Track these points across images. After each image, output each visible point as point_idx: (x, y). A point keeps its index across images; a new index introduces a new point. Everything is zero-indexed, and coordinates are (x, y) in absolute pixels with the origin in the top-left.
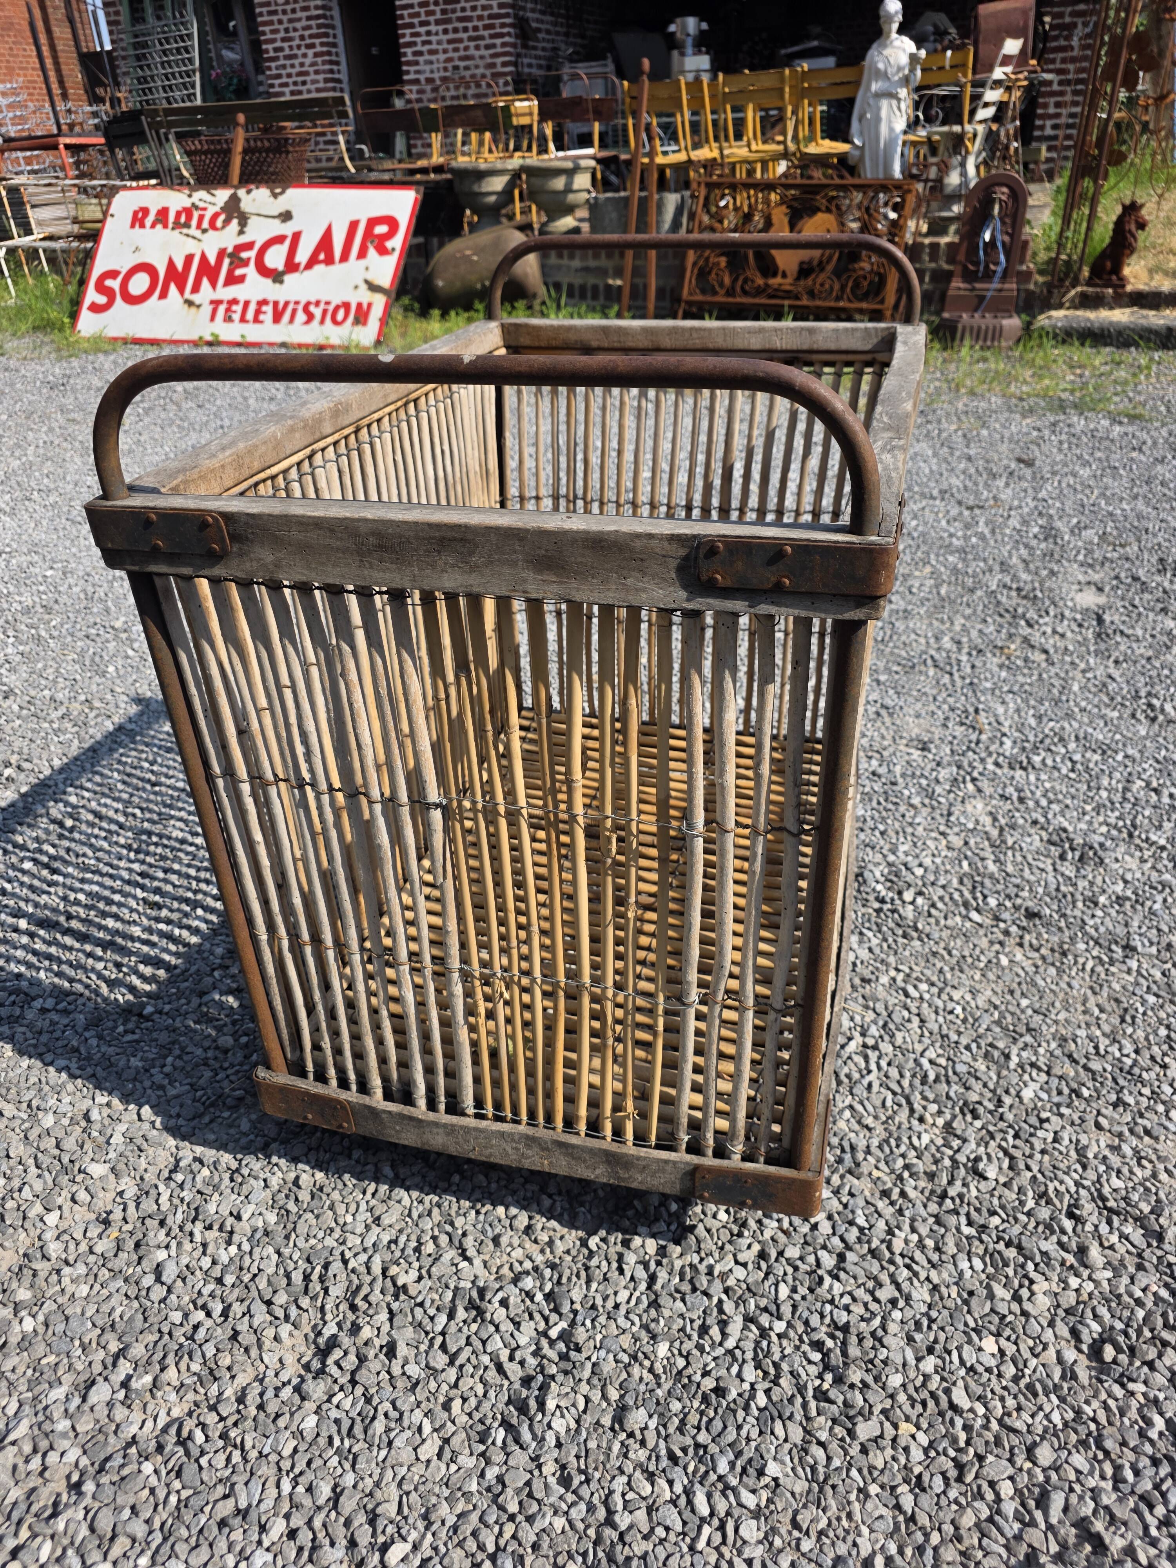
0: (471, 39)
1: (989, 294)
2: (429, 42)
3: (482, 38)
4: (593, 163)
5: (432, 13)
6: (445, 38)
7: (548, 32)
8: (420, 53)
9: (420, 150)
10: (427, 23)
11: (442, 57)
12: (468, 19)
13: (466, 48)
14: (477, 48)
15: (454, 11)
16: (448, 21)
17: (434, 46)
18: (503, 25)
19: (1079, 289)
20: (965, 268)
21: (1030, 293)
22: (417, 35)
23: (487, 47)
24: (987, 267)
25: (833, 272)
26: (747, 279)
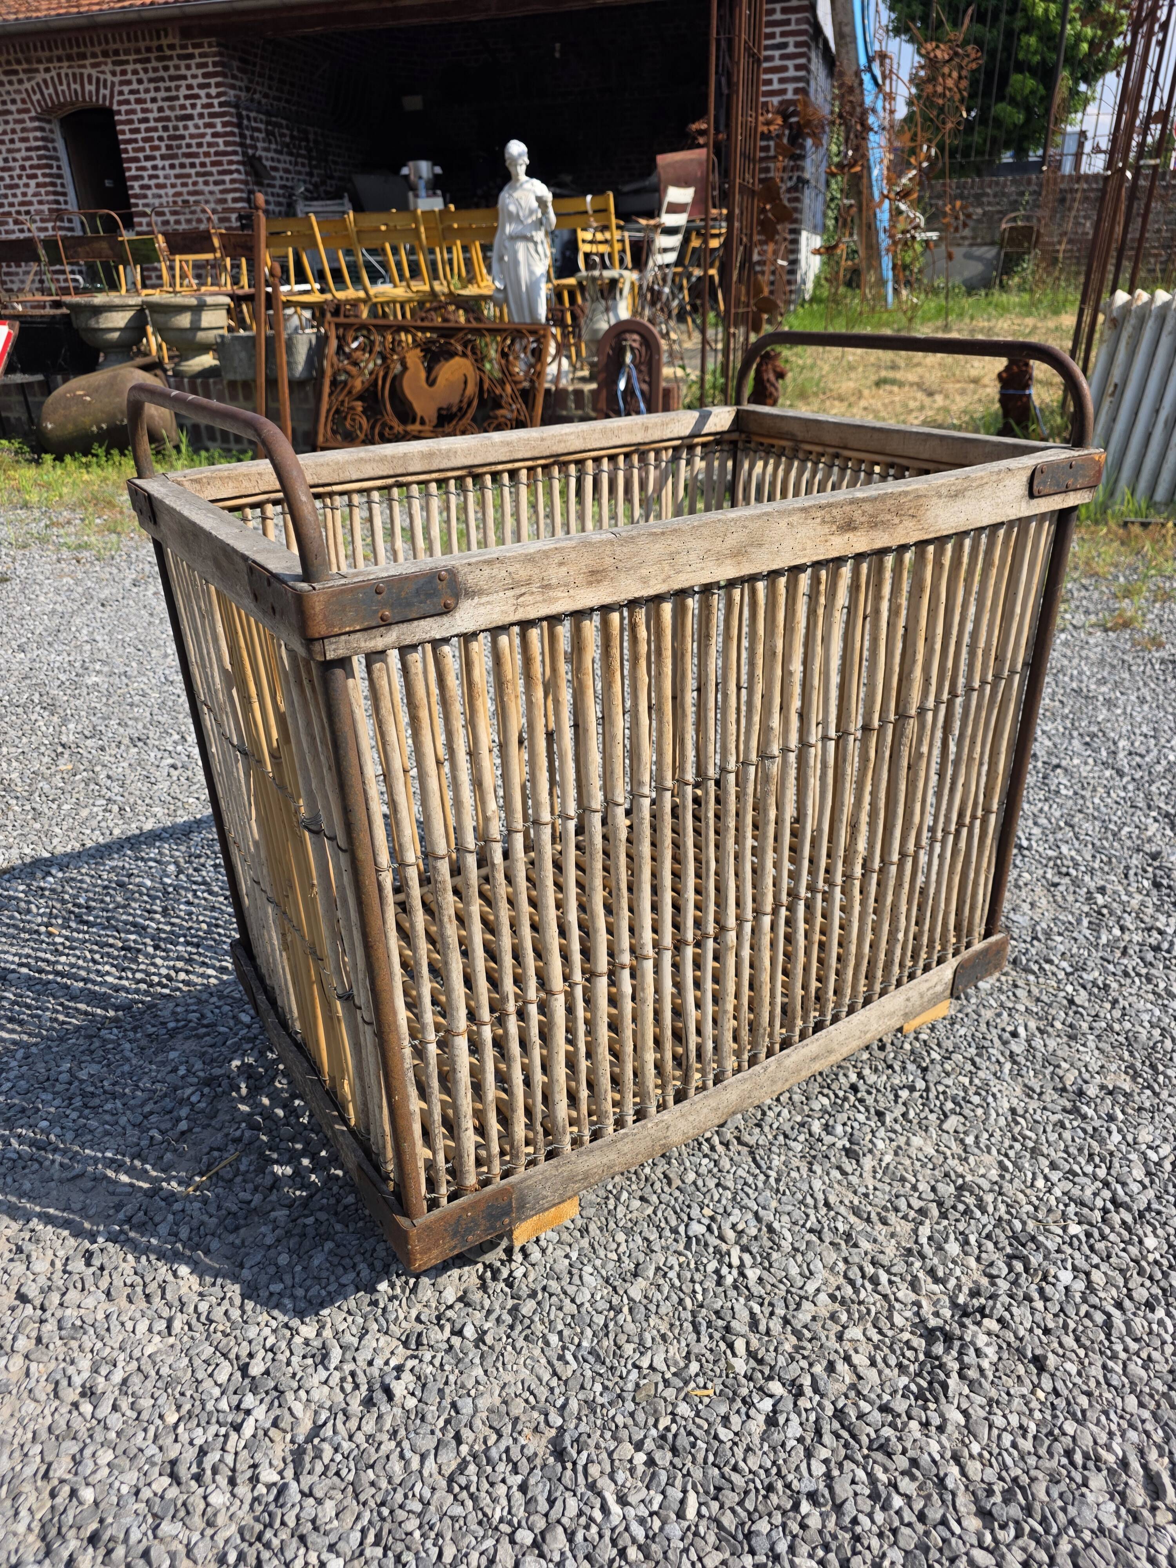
0: (198, 174)
2: (157, 177)
3: (211, 174)
4: (227, 300)
5: (158, 148)
6: (172, 172)
7: (286, 171)
8: (148, 187)
9: (154, 281)
10: (153, 158)
11: (171, 191)
12: (195, 155)
13: (195, 184)
14: (206, 183)
15: (179, 147)
16: (174, 156)
17: (161, 181)
18: (230, 163)
22: (144, 169)
23: (216, 183)
25: (474, 419)
26: (384, 425)
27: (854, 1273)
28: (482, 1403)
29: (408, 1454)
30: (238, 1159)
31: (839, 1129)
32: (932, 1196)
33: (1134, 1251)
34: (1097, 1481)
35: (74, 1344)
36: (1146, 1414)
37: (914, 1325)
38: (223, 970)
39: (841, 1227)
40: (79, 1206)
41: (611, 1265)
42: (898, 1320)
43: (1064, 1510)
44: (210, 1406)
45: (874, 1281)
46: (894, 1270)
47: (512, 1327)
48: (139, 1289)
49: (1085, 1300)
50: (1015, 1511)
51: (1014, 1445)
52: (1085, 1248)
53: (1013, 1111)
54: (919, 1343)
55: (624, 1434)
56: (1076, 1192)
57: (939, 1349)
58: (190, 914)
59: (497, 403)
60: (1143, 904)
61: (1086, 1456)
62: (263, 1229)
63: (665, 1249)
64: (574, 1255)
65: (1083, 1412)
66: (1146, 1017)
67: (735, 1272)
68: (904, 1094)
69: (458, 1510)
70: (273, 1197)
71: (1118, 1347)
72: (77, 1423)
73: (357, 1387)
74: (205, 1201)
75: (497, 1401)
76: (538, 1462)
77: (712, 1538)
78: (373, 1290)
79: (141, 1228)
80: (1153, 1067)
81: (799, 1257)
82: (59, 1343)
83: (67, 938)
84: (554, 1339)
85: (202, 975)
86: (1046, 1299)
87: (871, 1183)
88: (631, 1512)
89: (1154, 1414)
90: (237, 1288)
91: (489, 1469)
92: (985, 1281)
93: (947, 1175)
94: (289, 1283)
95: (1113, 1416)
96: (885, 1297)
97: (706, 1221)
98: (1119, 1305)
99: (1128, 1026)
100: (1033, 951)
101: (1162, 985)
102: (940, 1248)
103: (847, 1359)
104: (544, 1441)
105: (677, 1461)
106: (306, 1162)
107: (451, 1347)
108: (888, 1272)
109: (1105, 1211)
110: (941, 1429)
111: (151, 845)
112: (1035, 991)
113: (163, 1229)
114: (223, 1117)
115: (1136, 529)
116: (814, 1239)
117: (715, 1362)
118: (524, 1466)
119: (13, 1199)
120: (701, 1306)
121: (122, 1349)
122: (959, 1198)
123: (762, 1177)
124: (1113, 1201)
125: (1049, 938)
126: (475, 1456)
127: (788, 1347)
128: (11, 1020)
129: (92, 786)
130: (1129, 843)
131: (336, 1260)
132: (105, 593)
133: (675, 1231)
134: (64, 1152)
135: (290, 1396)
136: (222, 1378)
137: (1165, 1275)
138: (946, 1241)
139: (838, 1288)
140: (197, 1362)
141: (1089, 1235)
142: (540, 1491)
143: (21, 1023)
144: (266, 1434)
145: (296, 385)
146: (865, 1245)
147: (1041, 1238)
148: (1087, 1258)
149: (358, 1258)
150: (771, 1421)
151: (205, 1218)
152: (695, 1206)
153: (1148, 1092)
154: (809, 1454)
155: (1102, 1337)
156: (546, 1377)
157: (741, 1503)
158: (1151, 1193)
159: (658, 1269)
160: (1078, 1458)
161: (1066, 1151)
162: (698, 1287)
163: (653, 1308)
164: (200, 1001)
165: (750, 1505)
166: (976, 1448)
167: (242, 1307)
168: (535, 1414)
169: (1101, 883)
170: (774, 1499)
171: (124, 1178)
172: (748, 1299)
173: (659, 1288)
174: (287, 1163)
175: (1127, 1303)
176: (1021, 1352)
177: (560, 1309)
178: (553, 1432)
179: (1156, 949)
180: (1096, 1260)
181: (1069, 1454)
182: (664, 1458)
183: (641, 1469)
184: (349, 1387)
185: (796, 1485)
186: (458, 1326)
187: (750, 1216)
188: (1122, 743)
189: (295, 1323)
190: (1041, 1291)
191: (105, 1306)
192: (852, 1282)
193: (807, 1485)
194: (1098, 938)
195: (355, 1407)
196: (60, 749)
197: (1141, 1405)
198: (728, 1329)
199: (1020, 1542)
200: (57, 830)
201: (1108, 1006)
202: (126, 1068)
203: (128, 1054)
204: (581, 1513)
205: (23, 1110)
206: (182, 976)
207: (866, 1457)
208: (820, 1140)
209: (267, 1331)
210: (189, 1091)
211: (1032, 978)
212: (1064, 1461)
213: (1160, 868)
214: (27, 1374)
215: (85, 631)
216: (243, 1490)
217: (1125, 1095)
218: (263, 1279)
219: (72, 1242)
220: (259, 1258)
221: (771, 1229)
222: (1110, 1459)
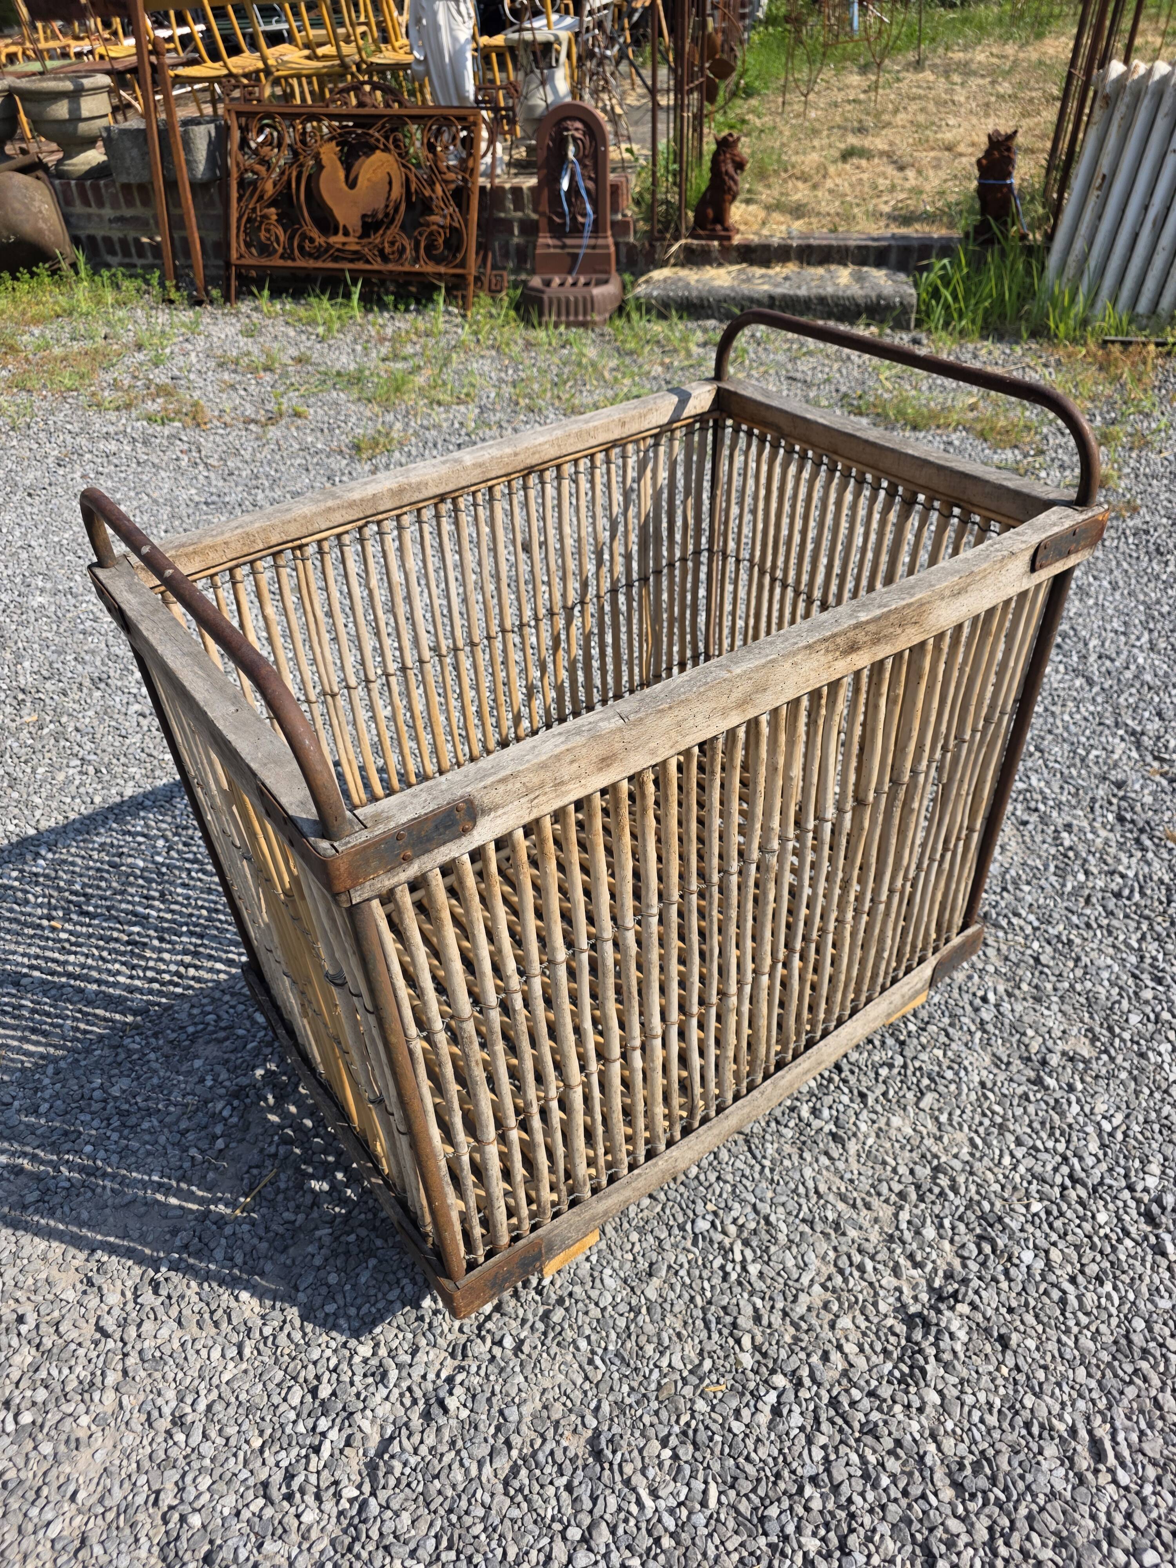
1: (582, 251)
4: (108, 81)
19: (683, 241)
20: (551, 221)
21: (631, 247)
24: (574, 219)
25: (403, 227)
26: (304, 237)
27: (844, 1262)
28: (527, 1410)
29: (467, 1462)
30: (277, 1175)
31: (826, 1113)
32: (910, 1179)
33: (1087, 1226)
34: (1051, 1450)
35: (158, 1375)
36: (1093, 1384)
37: (896, 1310)
38: (230, 963)
39: (831, 1216)
40: (136, 1235)
41: (628, 1265)
42: (883, 1307)
43: (1022, 1477)
44: (288, 1430)
45: (861, 1268)
46: (879, 1257)
47: (545, 1334)
48: (207, 1316)
49: (1044, 1279)
50: (982, 1482)
51: (982, 1421)
52: (1045, 1226)
53: (983, 1084)
54: (901, 1329)
55: (651, 1432)
56: (1038, 1169)
57: (918, 1335)
58: (188, 898)
59: (426, 206)
60: (1106, 843)
61: (1042, 1426)
62: (310, 1249)
63: (675, 1246)
64: (594, 1259)
65: (1040, 1384)
66: (1105, 975)
67: (738, 1268)
68: (884, 1072)
69: (515, 1513)
70: (315, 1214)
71: (1071, 1323)
72: (174, 1452)
73: (415, 1402)
74: (253, 1223)
75: (539, 1406)
76: (580, 1462)
77: (731, 1524)
78: (418, 1307)
79: (198, 1255)
80: (1110, 1029)
81: (794, 1250)
82: (143, 1374)
83: (71, 933)
84: (583, 1344)
85: (211, 970)
86: (1010, 1280)
87: (855, 1166)
88: (662, 1504)
89: (1099, 1382)
90: (295, 1310)
91: (538, 1472)
92: (957, 1263)
93: (923, 1156)
94: (341, 1302)
95: (1066, 1388)
96: (871, 1284)
97: (710, 1217)
98: (1073, 1280)
99: (1088, 985)
100: (1003, 904)
101: (1122, 937)
102: (918, 1233)
103: (839, 1347)
104: (582, 1442)
105: (698, 1455)
106: (340, 1176)
107: (493, 1358)
108: (872, 1258)
109: (1064, 1187)
110: (920, 1410)
111: (136, 816)
112: (1004, 948)
113: (219, 1254)
114: (256, 1130)
115: (1116, 349)
116: (807, 1229)
117: (726, 1357)
118: (568, 1468)
119: (75, 1229)
120: (710, 1303)
121: (201, 1377)
122: (934, 1178)
123: (758, 1168)
124: (1071, 1176)
125: (1017, 888)
126: (525, 1461)
127: (788, 1339)
128: (34, 1031)
129: (63, 743)
130: (1096, 770)
131: (380, 1277)
132: (29, 478)
133: (682, 1228)
134: (113, 1177)
135: (358, 1416)
136: (295, 1400)
137: (1114, 1249)
138: (923, 1224)
139: (830, 1278)
140: (271, 1386)
141: (1048, 1213)
142: (584, 1492)
143: (45, 1034)
144: (341, 1452)
145: (197, 187)
146: (852, 1233)
147: (1007, 1220)
148: (1047, 1236)
149: (400, 1274)
150: (776, 1411)
151: (255, 1241)
152: (699, 1202)
153: (1105, 1057)
154: (810, 1441)
155: (1058, 1312)
156: (579, 1381)
157: (754, 1490)
158: (1104, 1166)
159: (670, 1267)
160: (1036, 1430)
161: (1030, 1126)
162: (707, 1285)
163: (667, 1306)
164: (213, 1000)
165: (761, 1492)
166: (950, 1425)
167: (302, 1328)
168: (573, 1417)
169: (1069, 819)
170: (782, 1485)
171: (174, 1201)
172: (751, 1294)
173: (672, 1287)
174: (322, 1178)
175: (1080, 1279)
176: (987, 1331)
177: (586, 1313)
178: (590, 1433)
179: (1118, 895)
180: (1054, 1237)
181: (1028, 1425)
182: (686, 1452)
183: (667, 1464)
184: (408, 1401)
185: (799, 1471)
186: (497, 1338)
187: (749, 1209)
188: (1094, 642)
189: (352, 1343)
190: (1006, 1272)
191: (179, 1333)
192: (841, 1271)
193: (809, 1470)
194: (1063, 885)
195: (416, 1423)
196: (21, 696)
197: (1089, 1375)
198: (735, 1325)
199: (987, 1510)
200: (37, 800)
201: (1071, 964)
202: (155, 1081)
203: (154, 1065)
204: (620, 1509)
205: (66, 1133)
206: (192, 972)
207: (857, 1440)
208: (809, 1125)
209: (328, 1353)
210: (220, 1105)
211: (1001, 934)
212: (1024, 1432)
213: (1123, 798)
214: (121, 1406)
215: (17, 533)
216: (329, 1505)
217: (1085, 1061)
218: (318, 1301)
219: (137, 1270)
220: (310, 1279)
221: (768, 1222)
222: (1061, 1427)
